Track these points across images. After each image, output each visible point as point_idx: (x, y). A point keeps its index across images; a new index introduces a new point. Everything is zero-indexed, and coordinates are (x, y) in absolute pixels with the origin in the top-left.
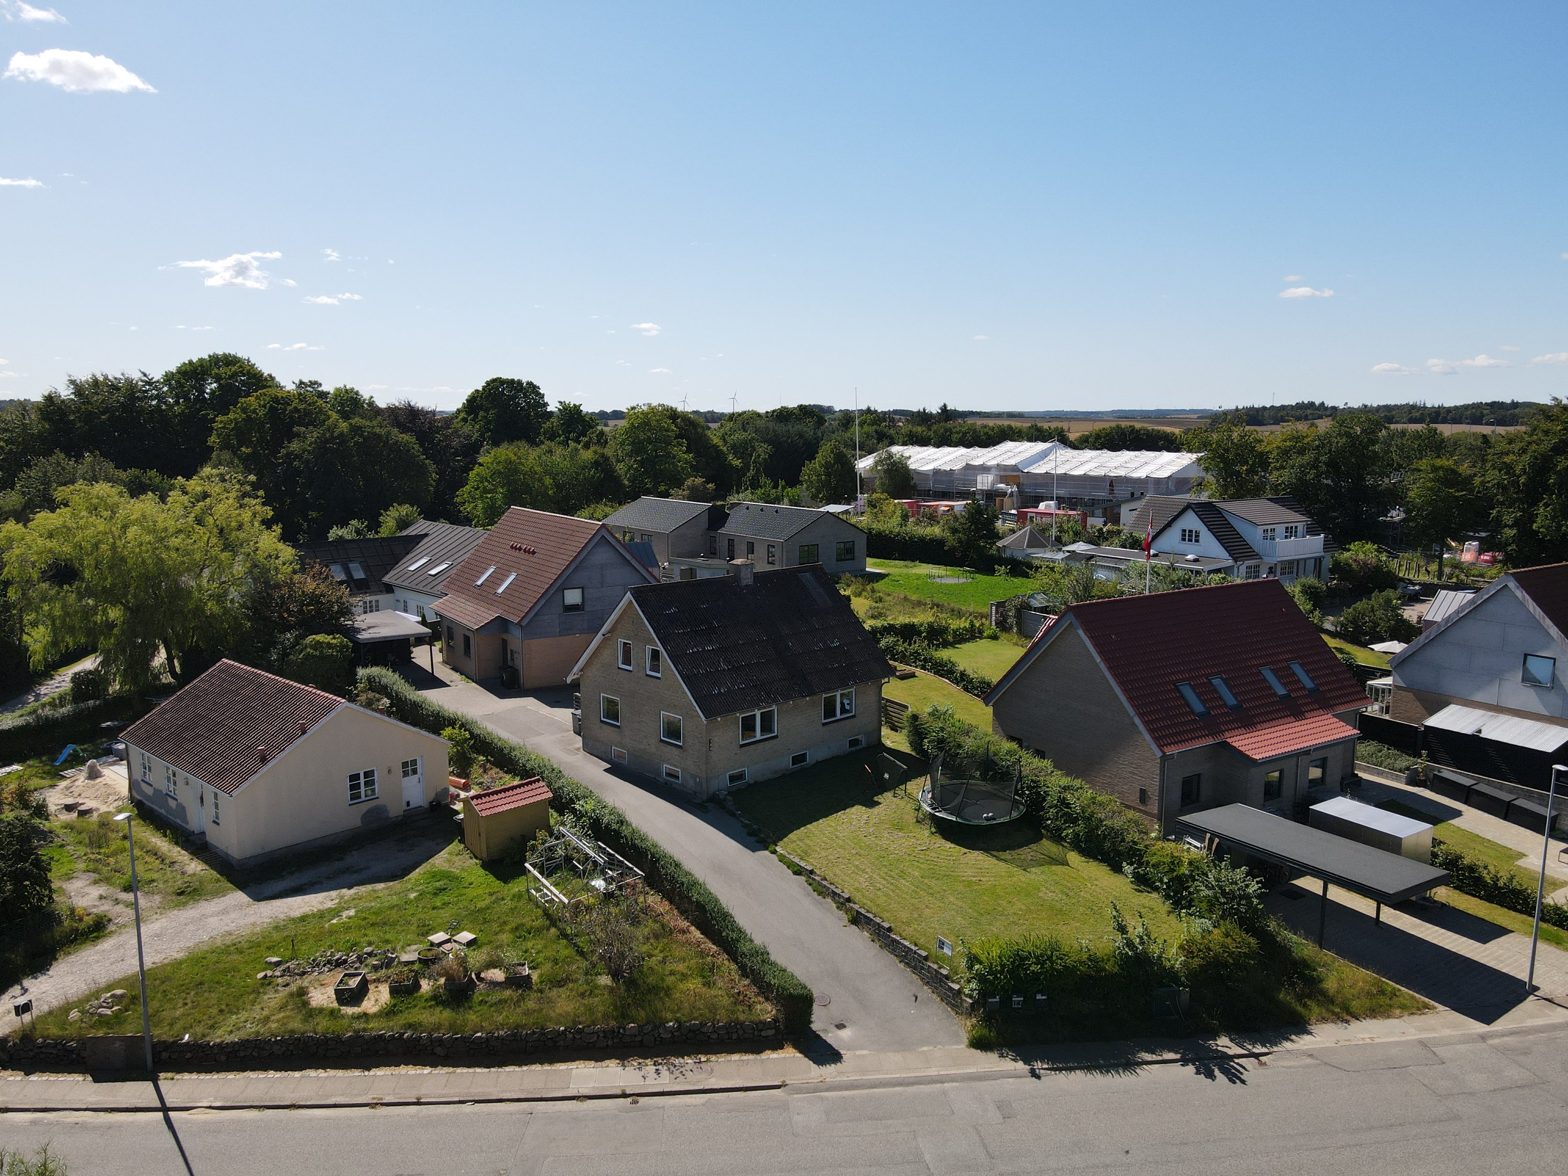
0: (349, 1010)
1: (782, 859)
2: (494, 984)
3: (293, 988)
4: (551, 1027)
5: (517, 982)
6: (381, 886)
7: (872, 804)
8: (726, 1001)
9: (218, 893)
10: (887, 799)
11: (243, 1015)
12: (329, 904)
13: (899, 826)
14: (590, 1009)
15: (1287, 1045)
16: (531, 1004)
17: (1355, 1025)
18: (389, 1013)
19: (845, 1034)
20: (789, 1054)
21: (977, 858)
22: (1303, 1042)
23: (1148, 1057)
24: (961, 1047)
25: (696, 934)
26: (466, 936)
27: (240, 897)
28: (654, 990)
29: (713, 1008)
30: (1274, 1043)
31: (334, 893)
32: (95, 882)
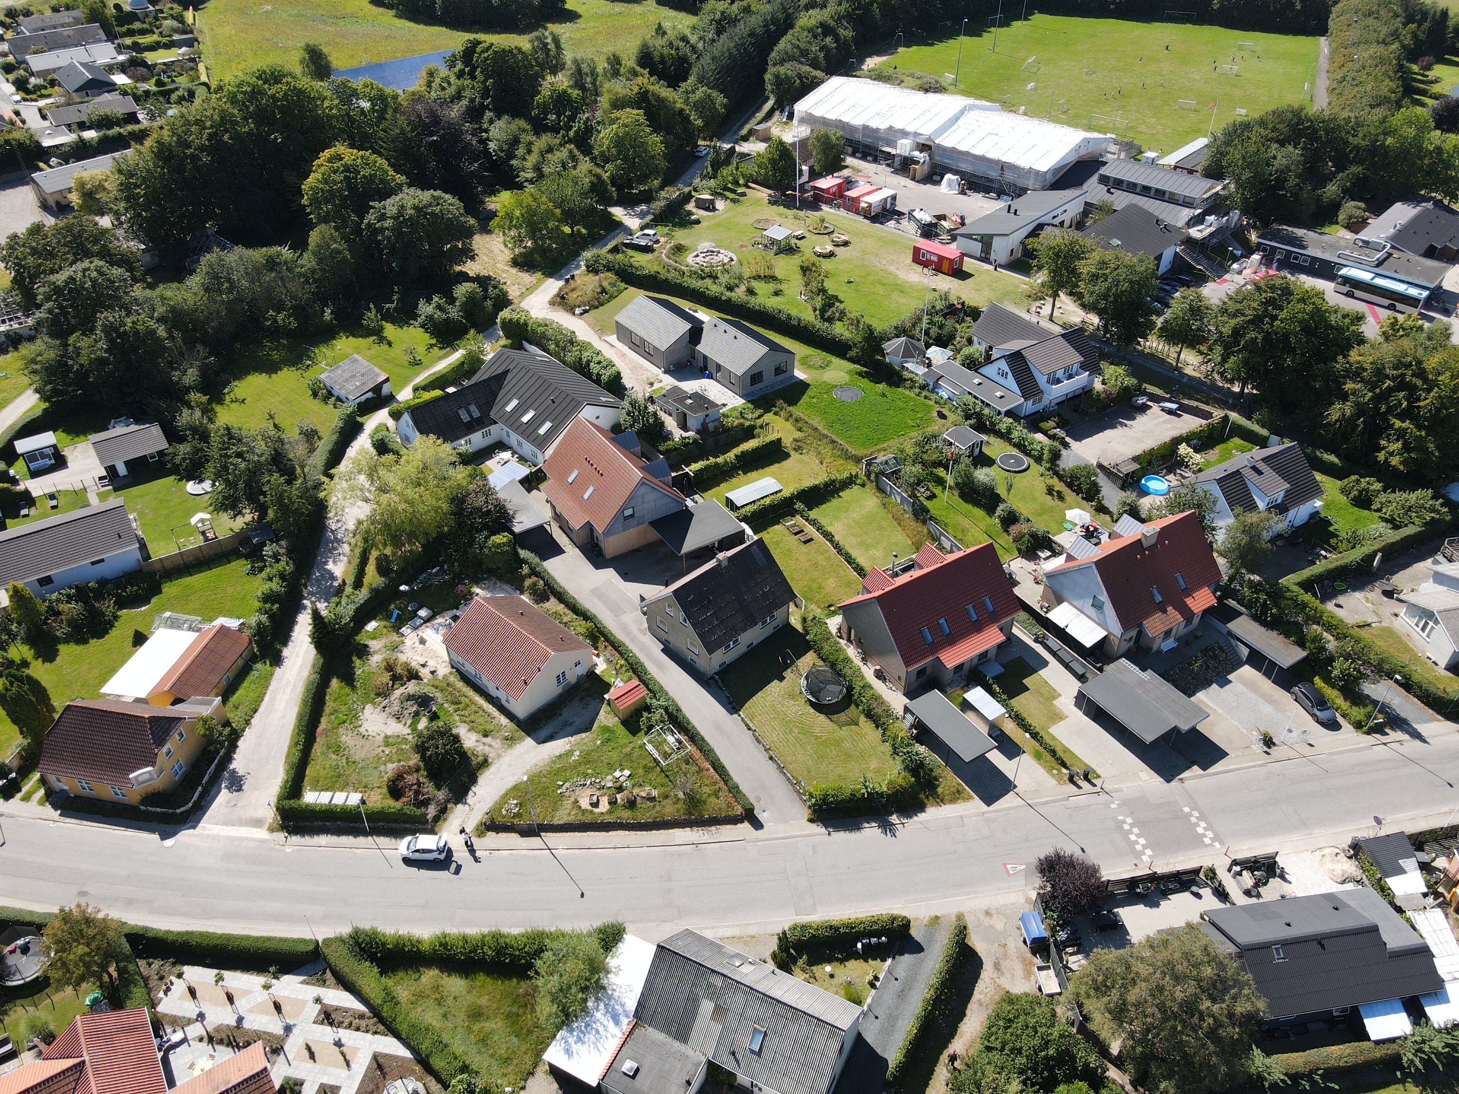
0: (596, 810)
1: (743, 720)
2: (642, 797)
3: (572, 799)
4: (666, 818)
5: (652, 799)
6: (583, 735)
7: (782, 679)
8: (724, 806)
9: (521, 739)
10: (788, 674)
11: (561, 812)
12: (568, 747)
13: (792, 696)
14: (678, 811)
15: (915, 818)
16: (658, 808)
17: (944, 807)
18: (610, 812)
19: (765, 815)
20: (746, 825)
21: (822, 717)
22: (922, 817)
23: (866, 825)
24: (804, 821)
25: (712, 770)
26: (627, 772)
27: (529, 741)
28: (699, 801)
29: (720, 809)
30: (911, 818)
31: (566, 739)
32: (469, 730)
